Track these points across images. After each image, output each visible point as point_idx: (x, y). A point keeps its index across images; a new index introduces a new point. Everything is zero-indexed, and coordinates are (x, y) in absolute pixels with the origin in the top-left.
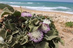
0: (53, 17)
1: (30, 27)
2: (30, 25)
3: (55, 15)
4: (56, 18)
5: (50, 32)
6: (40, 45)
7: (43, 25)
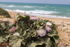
0: (60, 25)
1: (38, 26)
2: (37, 25)
3: (63, 22)
4: (64, 26)
5: (51, 31)
6: (44, 40)
7: (46, 26)
